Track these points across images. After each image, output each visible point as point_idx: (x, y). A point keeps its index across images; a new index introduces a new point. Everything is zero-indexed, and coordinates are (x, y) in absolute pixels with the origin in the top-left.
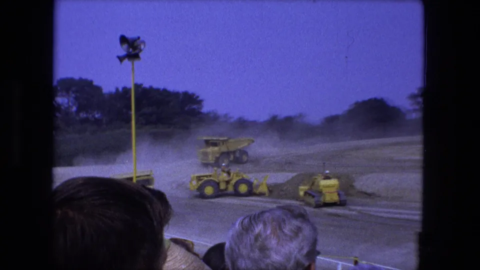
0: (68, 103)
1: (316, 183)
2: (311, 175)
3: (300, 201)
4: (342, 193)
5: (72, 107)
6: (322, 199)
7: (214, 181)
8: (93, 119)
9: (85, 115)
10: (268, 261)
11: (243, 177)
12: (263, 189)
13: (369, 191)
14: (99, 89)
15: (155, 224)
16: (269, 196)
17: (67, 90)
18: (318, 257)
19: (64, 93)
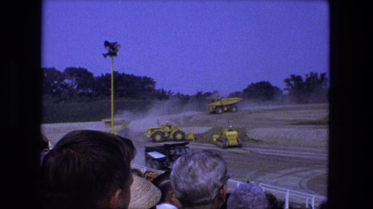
0: (72, 83)
1: (223, 134)
2: (221, 128)
3: (214, 144)
4: (240, 140)
5: (74, 86)
6: (227, 144)
7: (161, 132)
8: (88, 94)
9: (82, 91)
10: (197, 184)
11: (179, 130)
12: (191, 137)
13: (257, 139)
14: (91, 74)
15: (125, 159)
16: (195, 141)
17: (72, 75)
18: (229, 180)
19: (69, 77)
